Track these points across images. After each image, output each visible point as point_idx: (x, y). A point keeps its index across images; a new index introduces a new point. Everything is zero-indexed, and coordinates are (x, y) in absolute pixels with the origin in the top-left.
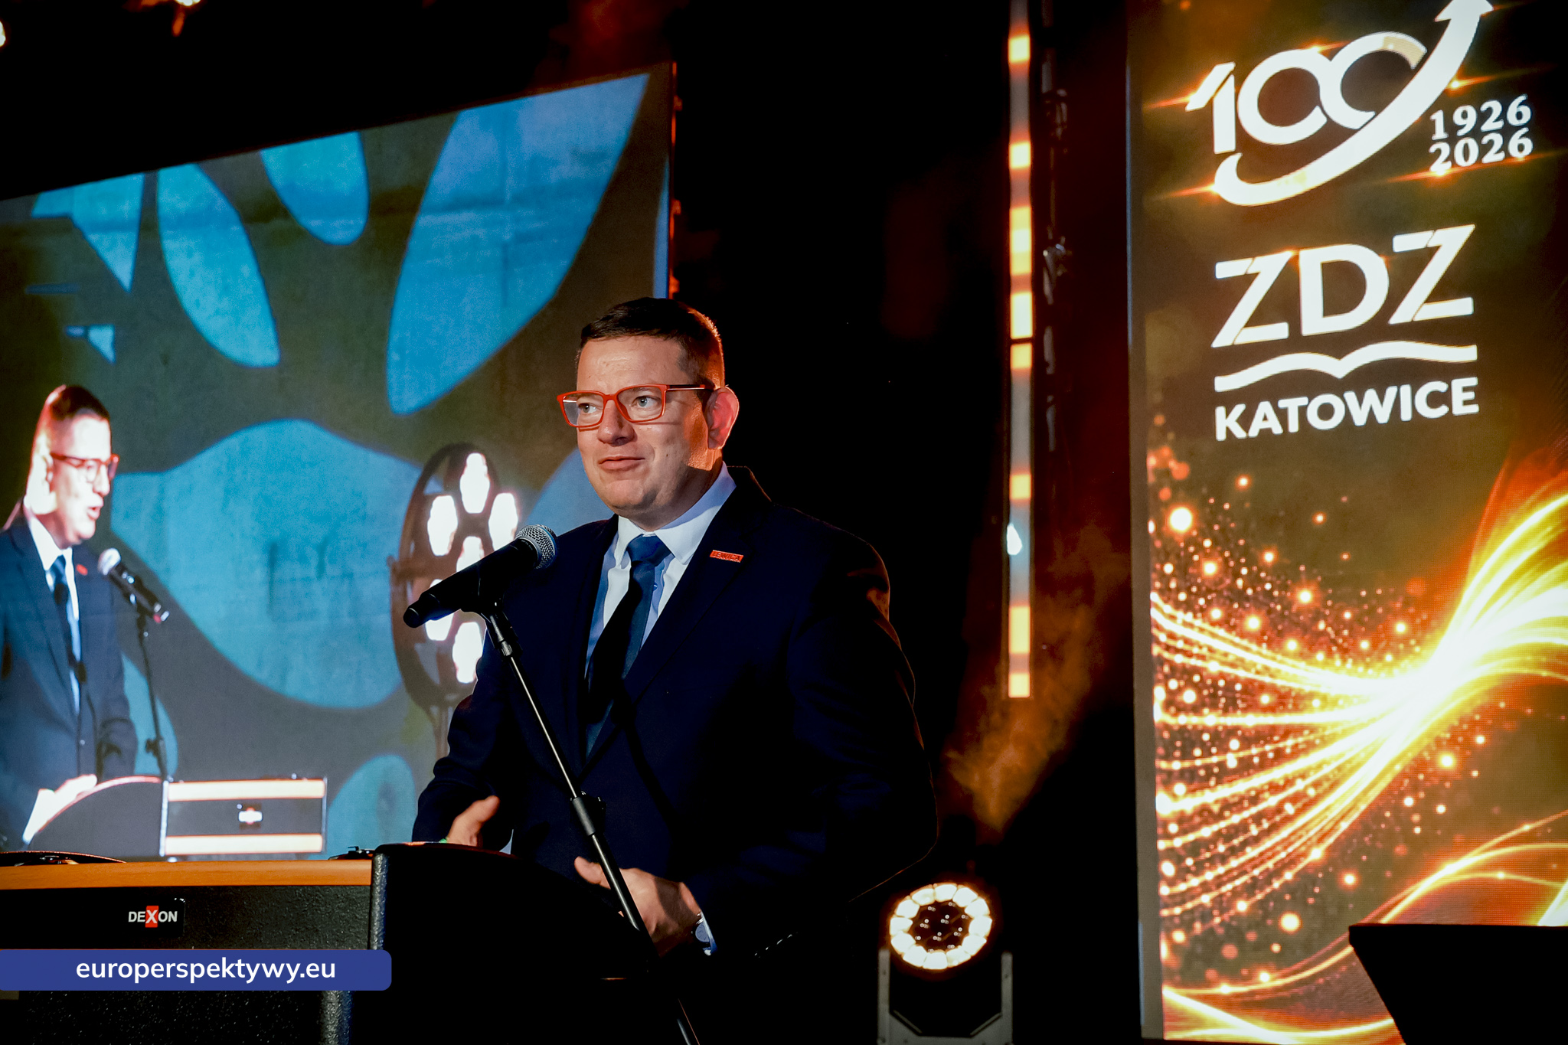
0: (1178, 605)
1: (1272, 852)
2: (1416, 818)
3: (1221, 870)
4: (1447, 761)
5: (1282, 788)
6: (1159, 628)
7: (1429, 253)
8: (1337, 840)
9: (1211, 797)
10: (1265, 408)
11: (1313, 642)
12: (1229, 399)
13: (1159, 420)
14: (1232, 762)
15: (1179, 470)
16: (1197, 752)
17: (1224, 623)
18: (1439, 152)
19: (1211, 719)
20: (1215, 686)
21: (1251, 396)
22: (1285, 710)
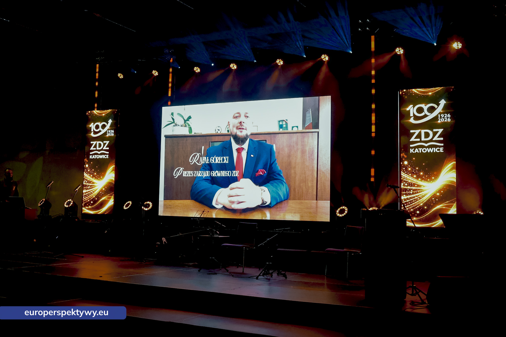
0: (405, 173)
1: (416, 204)
2: (434, 201)
3: (409, 205)
4: (438, 194)
5: (417, 196)
6: (402, 176)
7: (438, 132)
8: (424, 203)
9: (408, 197)
10: (417, 149)
11: (422, 179)
12: (412, 148)
13: (403, 150)
14: (411, 193)
15: (405, 156)
16: (407, 191)
17: (411, 176)
18: (439, 119)
19: (409, 187)
20: (410, 183)
21: (415, 148)
22: (418, 187)
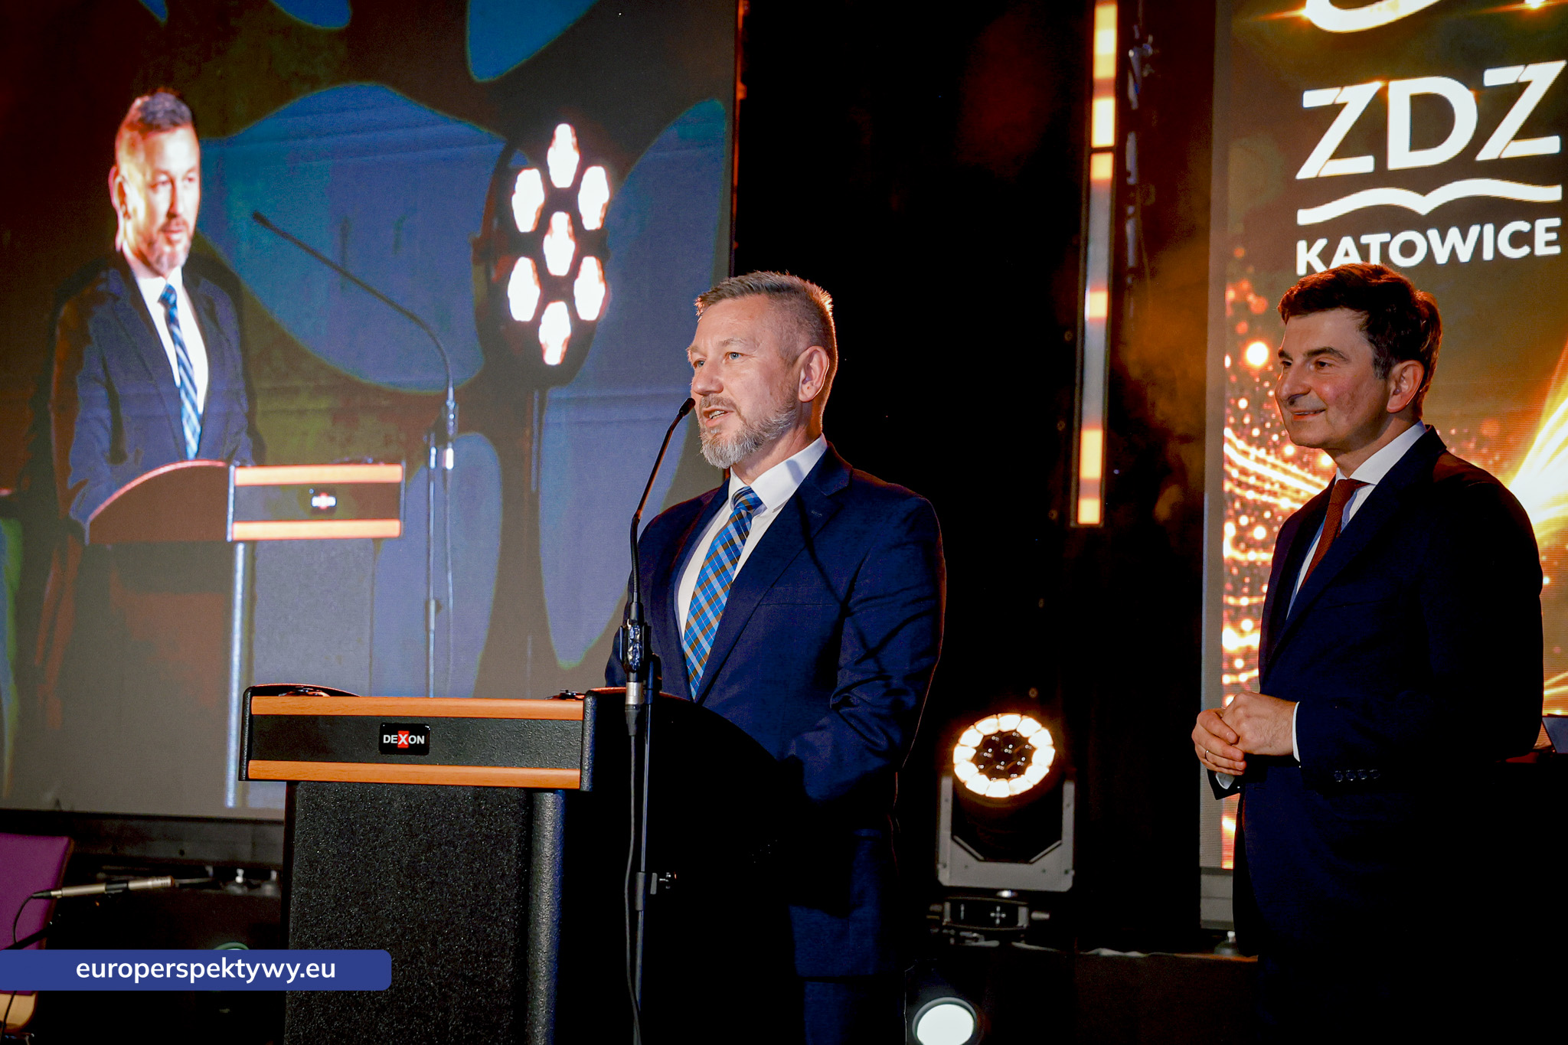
0: (1250, 441)
6: (1231, 463)
7: (1519, 90)
10: (1347, 243)
12: (1311, 233)
13: (1240, 253)
15: (1257, 304)
17: (1297, 460)
21: (1333, 230)
